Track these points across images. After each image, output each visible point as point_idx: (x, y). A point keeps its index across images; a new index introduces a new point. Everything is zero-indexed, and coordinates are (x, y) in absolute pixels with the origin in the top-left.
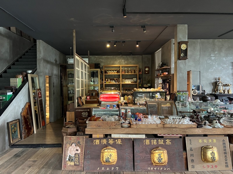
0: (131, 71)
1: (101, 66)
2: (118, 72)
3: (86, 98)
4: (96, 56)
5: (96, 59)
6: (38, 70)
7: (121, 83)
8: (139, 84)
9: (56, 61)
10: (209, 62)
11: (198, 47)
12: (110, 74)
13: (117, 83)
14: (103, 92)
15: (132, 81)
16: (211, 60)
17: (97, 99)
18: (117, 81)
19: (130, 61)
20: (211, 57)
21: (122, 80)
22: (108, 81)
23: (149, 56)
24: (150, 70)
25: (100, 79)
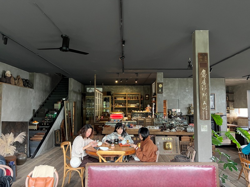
0: (135, 97)
1: (112, 94)
2: (125, 98)
3: (101, 117)
4: (108, 86)
5: (108, 88)
6: (69, 98)
7: (127, 107)
8: (141, 108)
9: (79, 91)
10: (185, 93)
11: (177, 83)
12: (119, 100)
13: (124, 107)
14: (113, 113)
15: (136, 105)
16: (186, 92)
17: (109, 118)
18: (124, 105)
19: (134, 89)
20: (186, 90)
21: (128, 105)
22: (117, 105)
23: (149, 86)
24: (150, 97)
25: (111, 104)
